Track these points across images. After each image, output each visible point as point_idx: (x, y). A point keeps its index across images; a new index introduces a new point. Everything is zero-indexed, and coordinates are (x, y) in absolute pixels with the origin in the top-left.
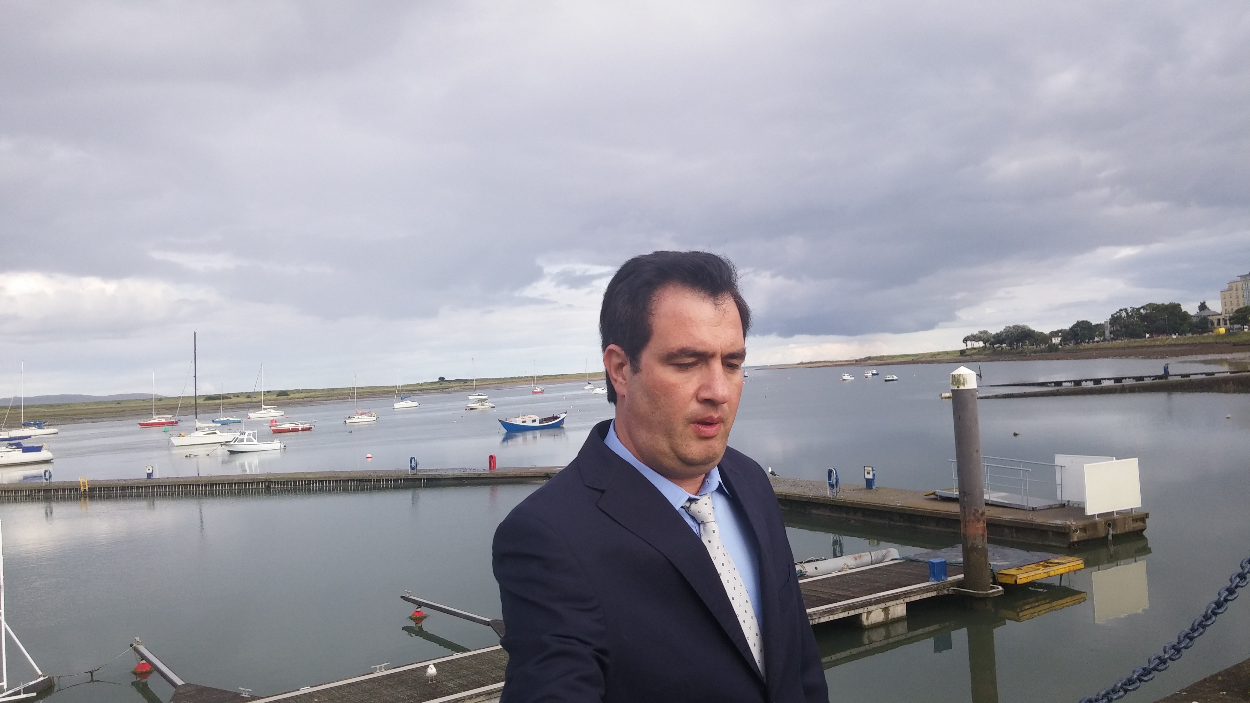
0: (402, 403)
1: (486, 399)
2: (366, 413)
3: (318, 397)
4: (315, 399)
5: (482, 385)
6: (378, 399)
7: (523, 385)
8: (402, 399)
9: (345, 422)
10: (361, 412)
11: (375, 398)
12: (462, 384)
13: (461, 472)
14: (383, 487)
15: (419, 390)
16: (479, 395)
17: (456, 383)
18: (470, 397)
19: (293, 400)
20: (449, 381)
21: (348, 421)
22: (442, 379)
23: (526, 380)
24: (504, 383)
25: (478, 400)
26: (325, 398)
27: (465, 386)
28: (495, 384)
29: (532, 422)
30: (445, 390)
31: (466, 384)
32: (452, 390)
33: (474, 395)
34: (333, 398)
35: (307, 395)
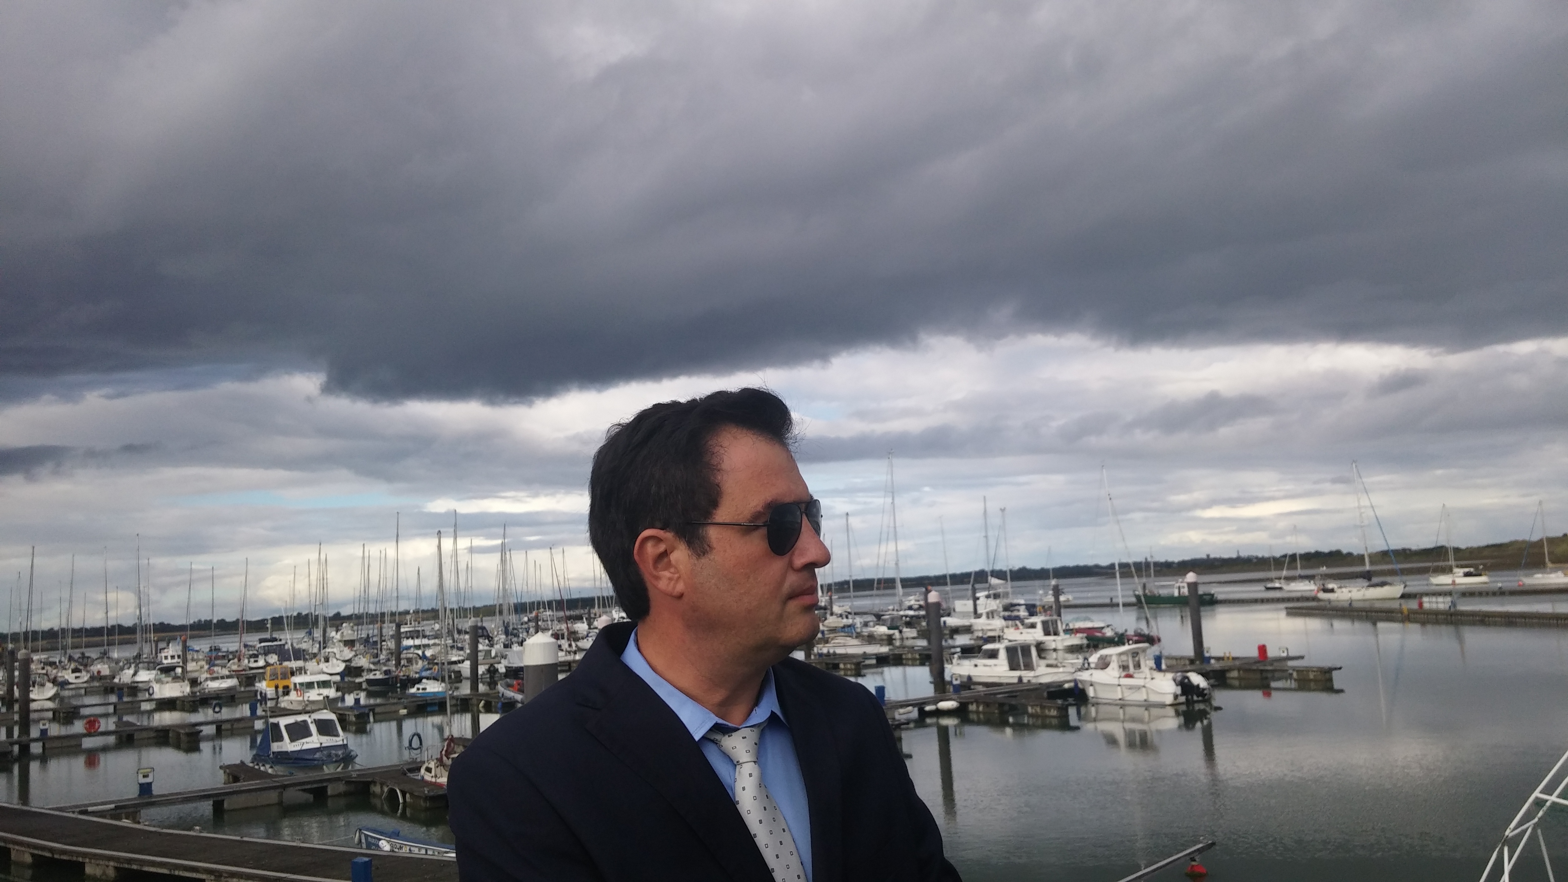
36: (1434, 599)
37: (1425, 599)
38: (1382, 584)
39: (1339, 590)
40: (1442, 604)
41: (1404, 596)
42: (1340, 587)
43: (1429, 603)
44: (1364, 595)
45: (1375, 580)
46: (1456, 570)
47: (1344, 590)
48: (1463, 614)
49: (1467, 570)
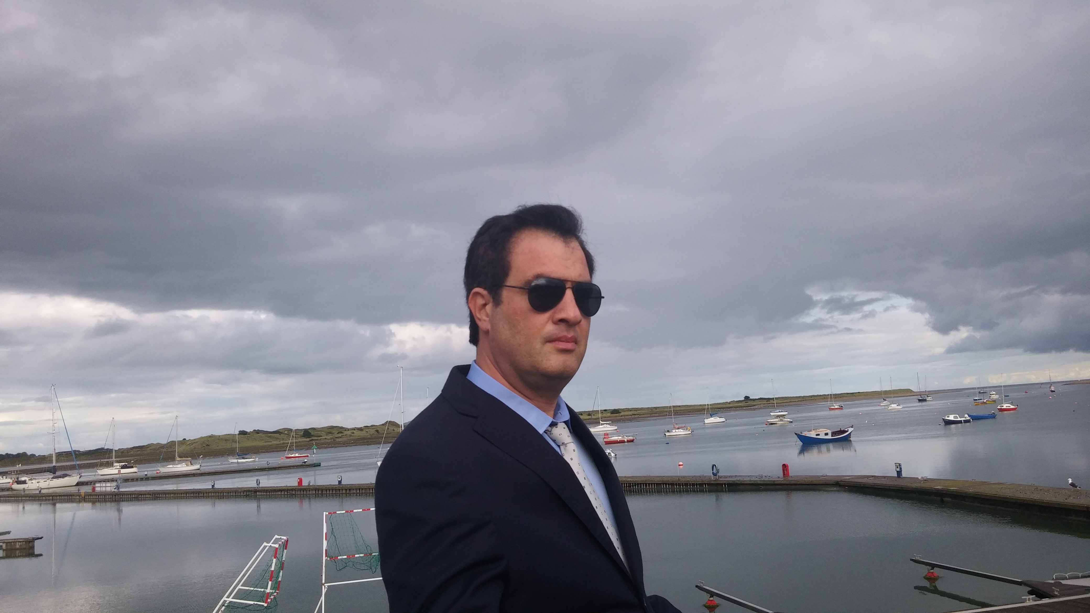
0: (711, 419)
1: (784, 415)
2: (682, 427)
3: (643, 414)
4: (641, 416)
5: (782, 403)
6: (692, 415)
7: (821, 402)
8: (711, 416)
9: (665, 435)
10: (677, 426)
11: (690, 414)
12: (766, 402)
13: (757, 479)
14: (690, 490)
15: (728, 408)
16: (779, 412)
17: (760, 402)
18: (772, 414)
19: (623, 417)
20: (754, 400)
21: (667, 434)
22: (747, 398)
23: (824, 398)
24: (804, 401)
25: (776, 416)
26: (649, 415)
27: (768, 404)
28: (795, 401)
29: (825, 435)
30: (750, 408)
31: (769, 402)
32: (756, 407)
33: (775, 411)
34: (655, 415)
35: (636, 413)
36: (104, 485)
37: (97, 485)
38: (64, 476)
39: (30, 482)
40: (109, 488)
41: (78, 484)
42: (31, 480)
43: (100, 488)
44: (49, 485)
45: (58, 473)
46: (115, 464)
47: (32, 481)
48: (123, 494)
49: (123, 464)
